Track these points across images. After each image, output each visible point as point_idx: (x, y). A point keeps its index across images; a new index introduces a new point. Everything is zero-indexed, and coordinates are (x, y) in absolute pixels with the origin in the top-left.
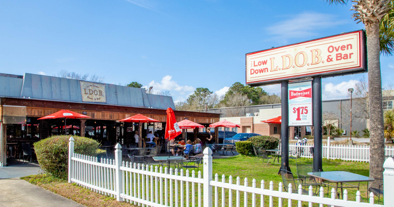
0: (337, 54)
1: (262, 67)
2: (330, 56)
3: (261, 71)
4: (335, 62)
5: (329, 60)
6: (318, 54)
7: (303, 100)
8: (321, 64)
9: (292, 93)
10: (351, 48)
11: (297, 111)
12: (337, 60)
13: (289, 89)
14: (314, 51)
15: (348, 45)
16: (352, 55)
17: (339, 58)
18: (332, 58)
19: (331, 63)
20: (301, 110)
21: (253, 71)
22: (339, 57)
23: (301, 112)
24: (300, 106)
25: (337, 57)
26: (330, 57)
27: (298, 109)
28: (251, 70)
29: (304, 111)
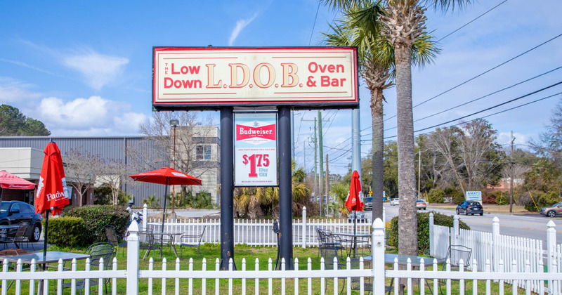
0: (322, 77)
1: (190, 77)
2: (313, 77)
3: (188, 84)
4: (319, 87)
5: (310, 84)
6: (294, 72)
7: (261, 142)
8: (297, 89)
9: (241, 130)
10: (343, 71)
11: (249, 162)
12: (323, 85)
13: (237, 123)
14: (286, 66)
15: (338, 66)
16: (344, 82)
17: (325, 83)
18: (315, 82)
19: (313, 89)
20: (257, 160)
21: (169, 83)
22: (325, 81)
23: (257, 163)
24: (256, 153)
25: (323, 81)
26: (313, 80)
27: (252, 158)
28: (166, 79)
29: (263, 162)
